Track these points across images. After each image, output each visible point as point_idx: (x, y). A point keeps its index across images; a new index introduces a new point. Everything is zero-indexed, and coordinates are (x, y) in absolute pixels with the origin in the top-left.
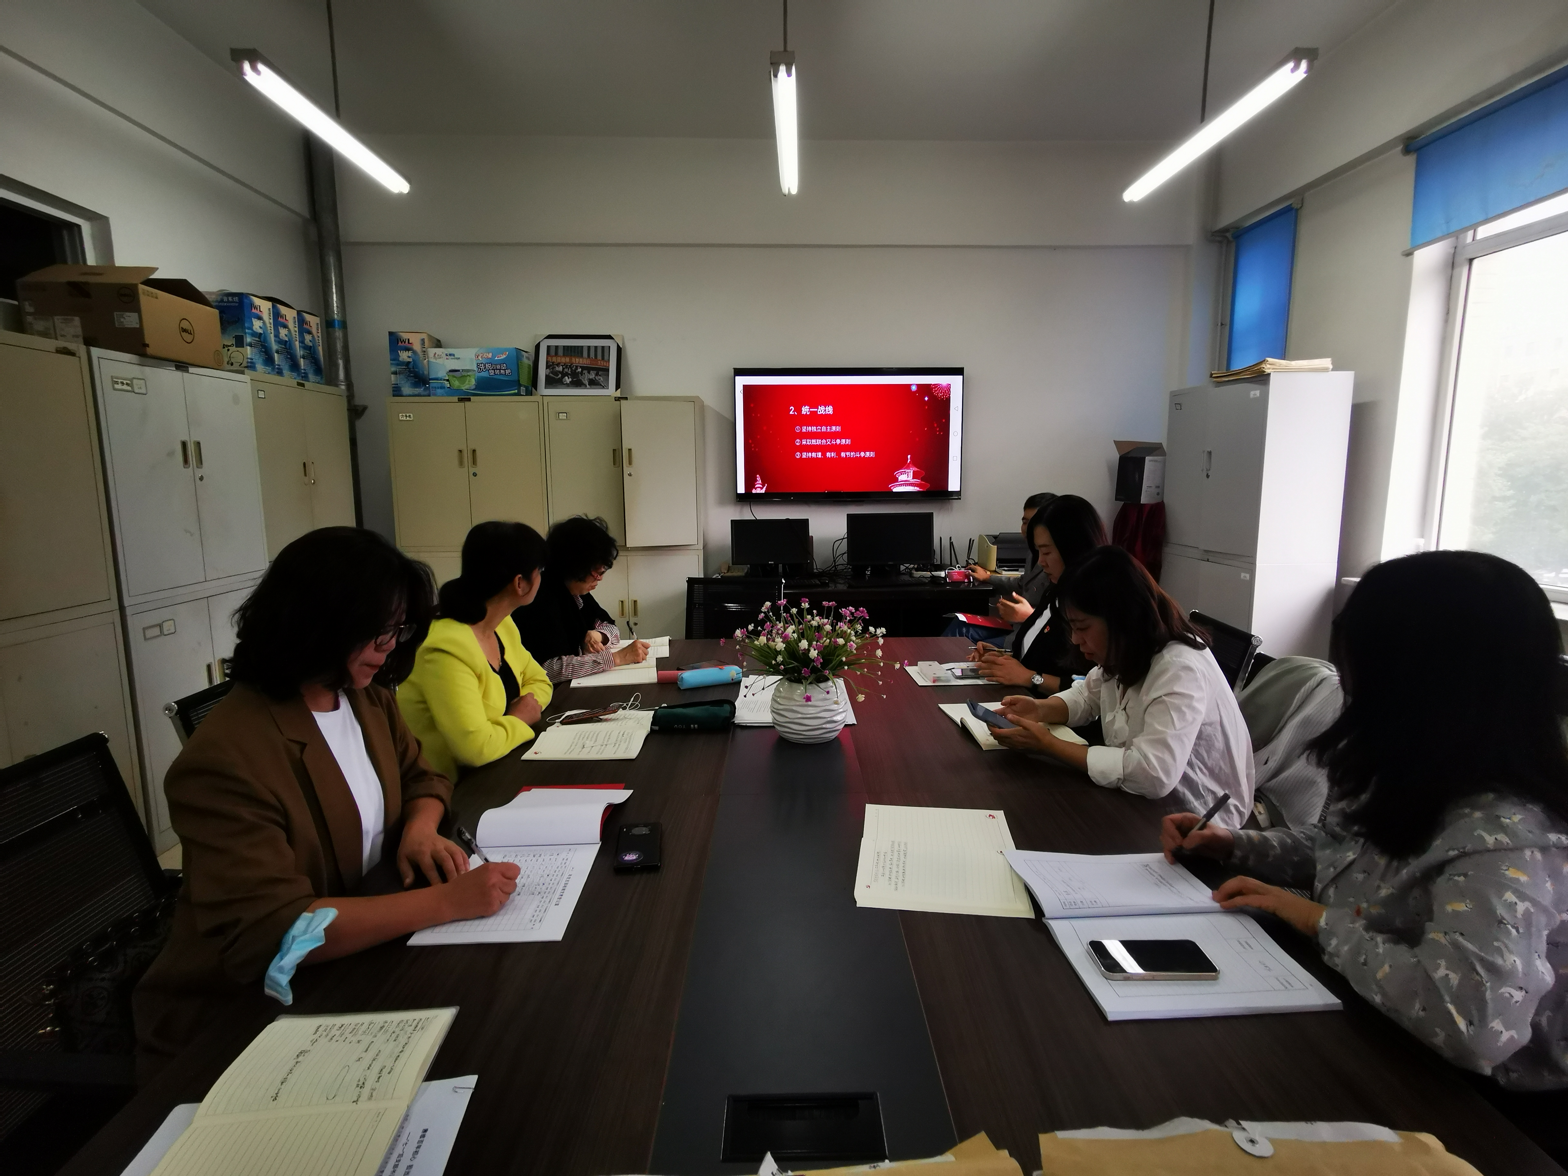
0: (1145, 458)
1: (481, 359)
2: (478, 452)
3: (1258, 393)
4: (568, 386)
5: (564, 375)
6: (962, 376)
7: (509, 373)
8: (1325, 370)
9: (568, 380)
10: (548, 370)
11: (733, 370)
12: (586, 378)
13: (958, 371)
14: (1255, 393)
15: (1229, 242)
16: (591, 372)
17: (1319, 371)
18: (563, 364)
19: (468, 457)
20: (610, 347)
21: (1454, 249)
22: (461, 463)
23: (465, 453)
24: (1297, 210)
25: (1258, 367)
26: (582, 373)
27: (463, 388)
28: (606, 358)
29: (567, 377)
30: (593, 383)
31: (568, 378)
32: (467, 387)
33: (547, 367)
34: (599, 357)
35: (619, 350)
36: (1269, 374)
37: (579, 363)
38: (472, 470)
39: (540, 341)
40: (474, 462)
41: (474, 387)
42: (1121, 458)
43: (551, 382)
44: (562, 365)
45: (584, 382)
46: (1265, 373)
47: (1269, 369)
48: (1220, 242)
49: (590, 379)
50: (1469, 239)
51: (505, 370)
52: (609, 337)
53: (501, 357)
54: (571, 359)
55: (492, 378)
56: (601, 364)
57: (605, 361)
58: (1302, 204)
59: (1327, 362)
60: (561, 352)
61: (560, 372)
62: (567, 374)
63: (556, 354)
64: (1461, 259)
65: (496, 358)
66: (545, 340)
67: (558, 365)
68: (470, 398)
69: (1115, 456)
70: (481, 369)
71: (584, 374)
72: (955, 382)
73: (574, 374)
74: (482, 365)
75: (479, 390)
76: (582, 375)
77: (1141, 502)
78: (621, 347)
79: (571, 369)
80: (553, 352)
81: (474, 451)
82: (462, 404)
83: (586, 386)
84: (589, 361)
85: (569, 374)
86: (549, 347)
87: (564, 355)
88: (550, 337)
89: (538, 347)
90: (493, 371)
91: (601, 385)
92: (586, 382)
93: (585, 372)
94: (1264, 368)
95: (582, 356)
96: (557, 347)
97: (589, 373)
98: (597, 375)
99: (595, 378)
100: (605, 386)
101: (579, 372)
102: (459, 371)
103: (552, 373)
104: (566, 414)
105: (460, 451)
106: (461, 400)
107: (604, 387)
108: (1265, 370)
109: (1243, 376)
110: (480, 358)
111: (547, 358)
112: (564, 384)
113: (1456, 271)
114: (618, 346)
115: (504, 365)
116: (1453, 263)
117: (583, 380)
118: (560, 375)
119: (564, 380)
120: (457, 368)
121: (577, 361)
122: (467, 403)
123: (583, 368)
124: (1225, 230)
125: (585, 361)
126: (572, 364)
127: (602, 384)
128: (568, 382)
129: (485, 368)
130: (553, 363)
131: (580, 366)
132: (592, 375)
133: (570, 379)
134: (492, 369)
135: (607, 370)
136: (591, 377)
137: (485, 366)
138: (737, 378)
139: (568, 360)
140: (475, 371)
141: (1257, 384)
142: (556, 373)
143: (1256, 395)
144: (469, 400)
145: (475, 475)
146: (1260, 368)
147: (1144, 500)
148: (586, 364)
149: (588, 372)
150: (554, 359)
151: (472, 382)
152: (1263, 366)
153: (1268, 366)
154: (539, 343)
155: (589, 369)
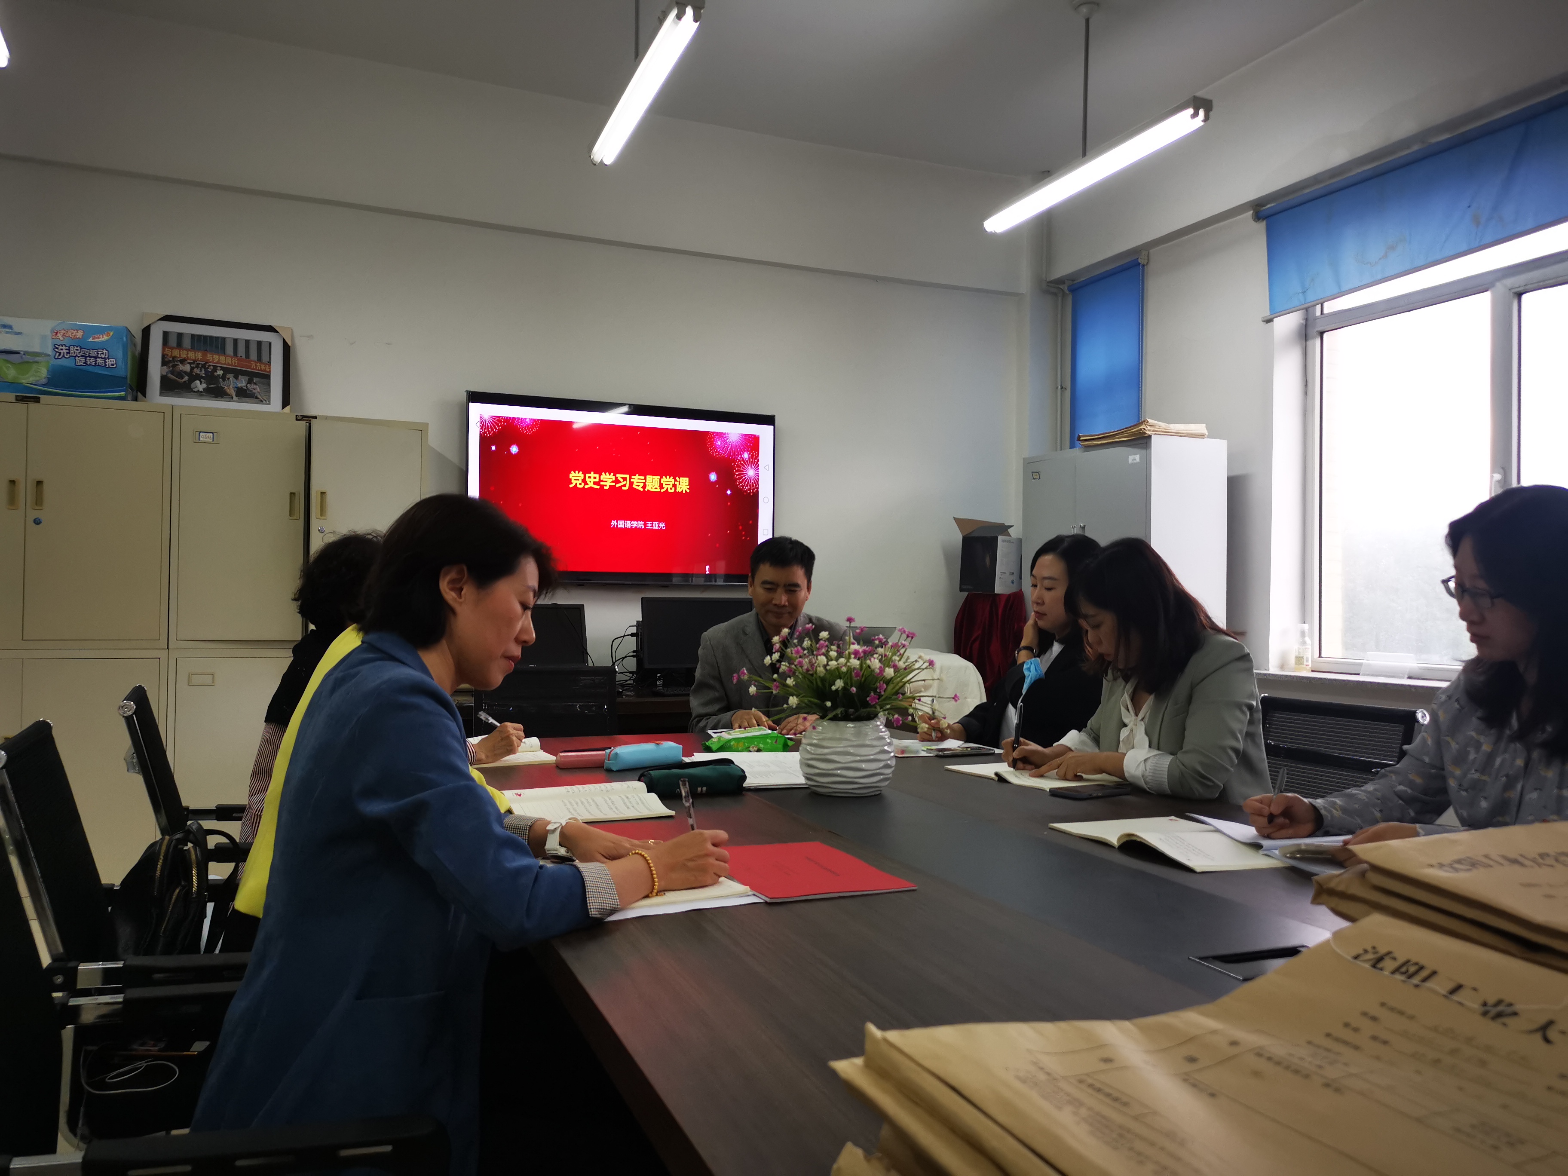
0: (998, 537)
1: (62, 339)
2: (46, 487)
3: (1137, 458)
4: (200, 394)
5: (193, 377)
6: (772, 427)
7: (112, 365)
8: (1201, 436)
9: (200, 386)
10: (165, 367)
11: (465, 393)
12: (231, 385)
13: (768, 420)
14: (1134, 457)
15: (1064, 295)
16: (240, 376)
17: (1197, 436)
18: (192, 361)
19: (25, 492)
20: (270, 343)
21: (1305, 321)
22: (12, 500)
23: (21, 487)
24: (1143, 266)
25: (1139, 428)
26: (224, 377)
27: (24, 381)
28: (265, 359)
29: (198, 382)
30: (243, 394)
31: (201, 382)
32: (31, 379)
33: (164, 363)
34: (253, 355)
35: (287, 349)
36: (1150, 437)
37: (218, 362)
38: (33, 514)
39: (151, 323)
40: (39, 501)
41: (44, 381)
42: (964, 538)
43: (169, 386)
44: (189, 363)
45: (228, 391)
46: (1146, 435)
47: (1149, 430)
48: (1055, 294)
49: (238, 388)
50: (1318, 313)
51: (105, 359)
52: (270, 329)
53: (98, 338)
54: (204, 355)
55: (81, 370)
56: (255, 367)
57: (264, 364)
58: (1148, 260)
59: (1201, 428)
60: (187, 343)
61: (185, 373)
62: (198, 377)
63: (179, 345)
64: (1313, 331)
65: (91, 340)
66: (160, 321)
67: (183, 361)
68: (39, 398)
69: (957, 537)
70: (60, 353)
71: (228, 379)
72: (764, 432)
73: (210, 378)
74: (64, 348)
75: (55, 386)
76: (224, 380)
77: (995, 592)
78: (290, 344)
79: (206, 369)
80: (173, 342)
81: (39, 483)
82: (22, 406)
83: (232, 398)
84: (235, 361)
85: (202, 377)
86: (166, 334)
87: (193, 348)
88: (168, 318)
89: (146, 332)
90: (83, 359)
91: (257, 398)
92: (233, 393)
93: (231, 376)
94: (1145, 429)
95: (223, 351)
96: (180, 336)
97: (236, 377)
98: (250, 382)
99: (247, 386)
100: (266, 400)
101: (219, 375)
102: (17, 353)
103: (172, 373)
104: (211, 434)
105: (13, 482)
106: (21, 399)
107: (262, 401)
108: (1146, 432)
109: (1119, 438)
110: (60, 336)
111: (163, 350)
112: (194, 392)
113: (1309, 343)
114: (285, 342)
115: (105, 351)
116: (1306, 335)
117: (226, 387)
118: (186, 378)
119: (193, 385)
120: (15, 349)
121: (215, 359)
122: (32, 406)
123: (226, 370)
124: (1060, 281)
125: (229, 360)
126: (207, 363)
127: (260, 397)
128: (201, 389)
129: (69, 353)
130: (174, 358)
131: (220, 367)
132: (242, 382)
133: (204, 386)
134: (82, 356)
135: (267, 377)
136: (239, 385)
137: (69, 350)
138: (471, 405)
139: (199, 355)
140: (49, 355)
141: (1135, 448)
142: (180, 374)
143: (1135, 460)
144: (37, 400)
145: (37, 522)
146: (1141, 429)
147: (998, 589)
148: (232, 365)
149: (234, 377)
150: (176, 353)
151: (43, 373)
152: (1143, 426)
153: (1149, 428)
154: (150, 325)
155: (237, 373)
